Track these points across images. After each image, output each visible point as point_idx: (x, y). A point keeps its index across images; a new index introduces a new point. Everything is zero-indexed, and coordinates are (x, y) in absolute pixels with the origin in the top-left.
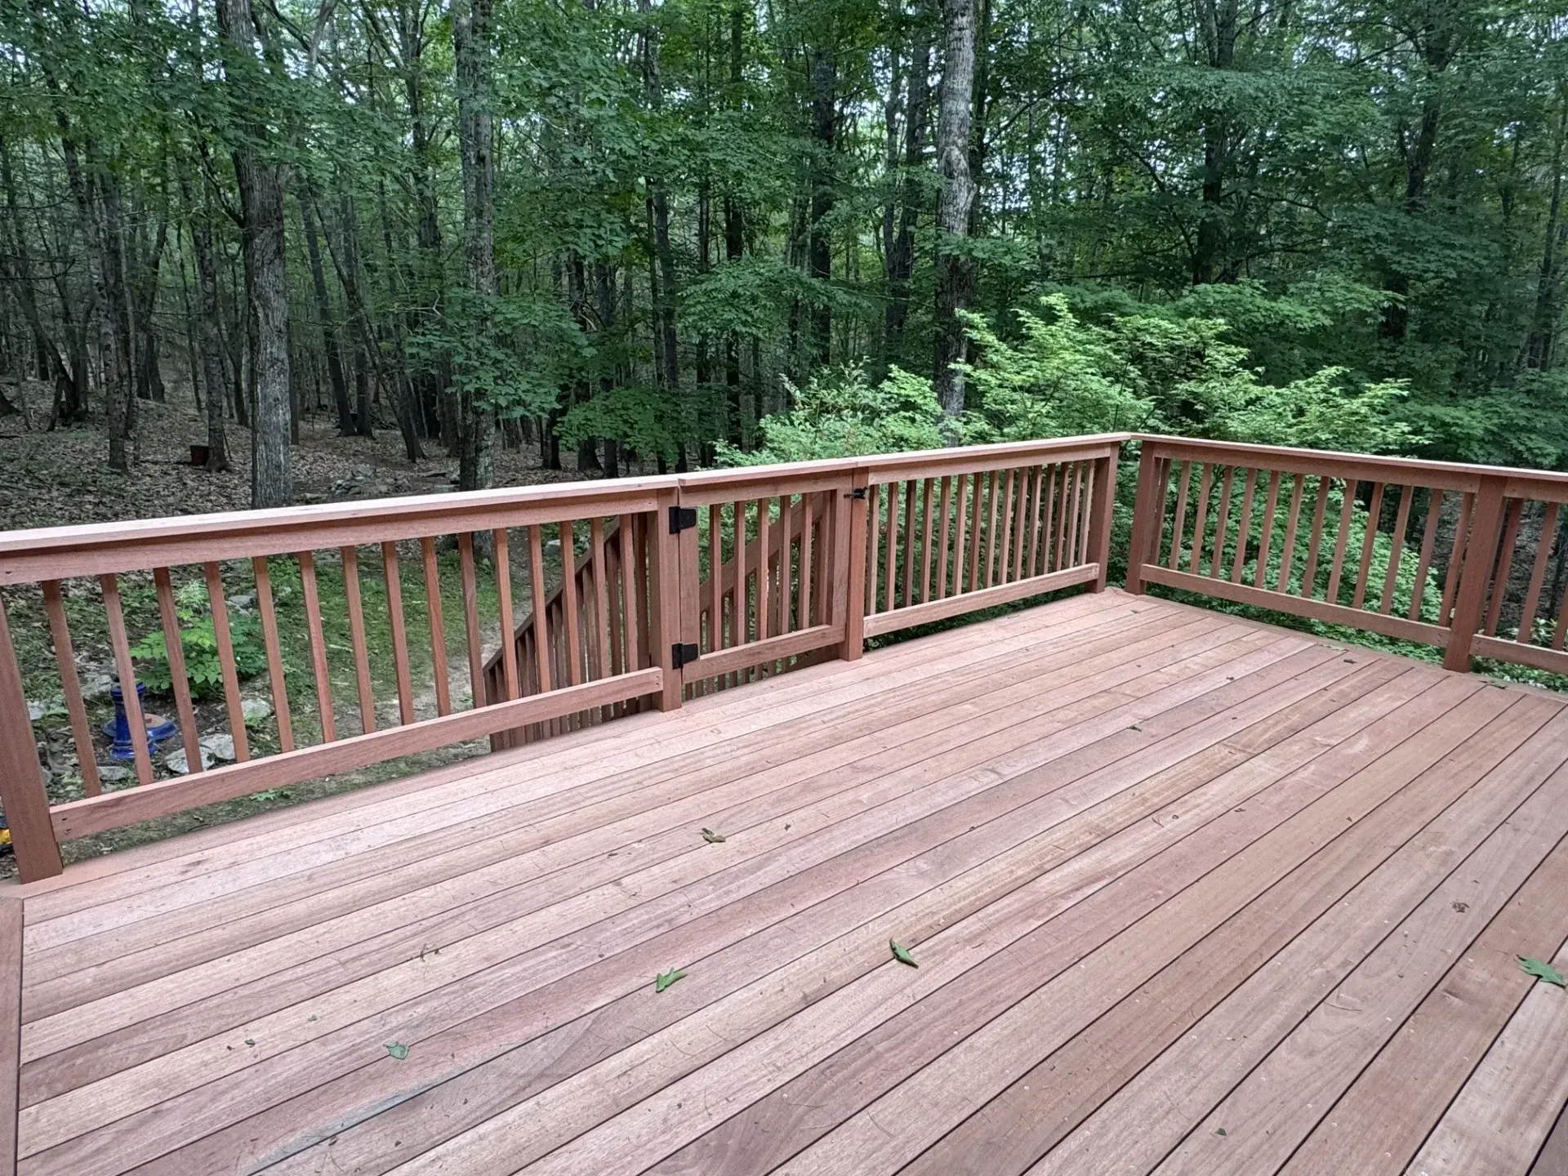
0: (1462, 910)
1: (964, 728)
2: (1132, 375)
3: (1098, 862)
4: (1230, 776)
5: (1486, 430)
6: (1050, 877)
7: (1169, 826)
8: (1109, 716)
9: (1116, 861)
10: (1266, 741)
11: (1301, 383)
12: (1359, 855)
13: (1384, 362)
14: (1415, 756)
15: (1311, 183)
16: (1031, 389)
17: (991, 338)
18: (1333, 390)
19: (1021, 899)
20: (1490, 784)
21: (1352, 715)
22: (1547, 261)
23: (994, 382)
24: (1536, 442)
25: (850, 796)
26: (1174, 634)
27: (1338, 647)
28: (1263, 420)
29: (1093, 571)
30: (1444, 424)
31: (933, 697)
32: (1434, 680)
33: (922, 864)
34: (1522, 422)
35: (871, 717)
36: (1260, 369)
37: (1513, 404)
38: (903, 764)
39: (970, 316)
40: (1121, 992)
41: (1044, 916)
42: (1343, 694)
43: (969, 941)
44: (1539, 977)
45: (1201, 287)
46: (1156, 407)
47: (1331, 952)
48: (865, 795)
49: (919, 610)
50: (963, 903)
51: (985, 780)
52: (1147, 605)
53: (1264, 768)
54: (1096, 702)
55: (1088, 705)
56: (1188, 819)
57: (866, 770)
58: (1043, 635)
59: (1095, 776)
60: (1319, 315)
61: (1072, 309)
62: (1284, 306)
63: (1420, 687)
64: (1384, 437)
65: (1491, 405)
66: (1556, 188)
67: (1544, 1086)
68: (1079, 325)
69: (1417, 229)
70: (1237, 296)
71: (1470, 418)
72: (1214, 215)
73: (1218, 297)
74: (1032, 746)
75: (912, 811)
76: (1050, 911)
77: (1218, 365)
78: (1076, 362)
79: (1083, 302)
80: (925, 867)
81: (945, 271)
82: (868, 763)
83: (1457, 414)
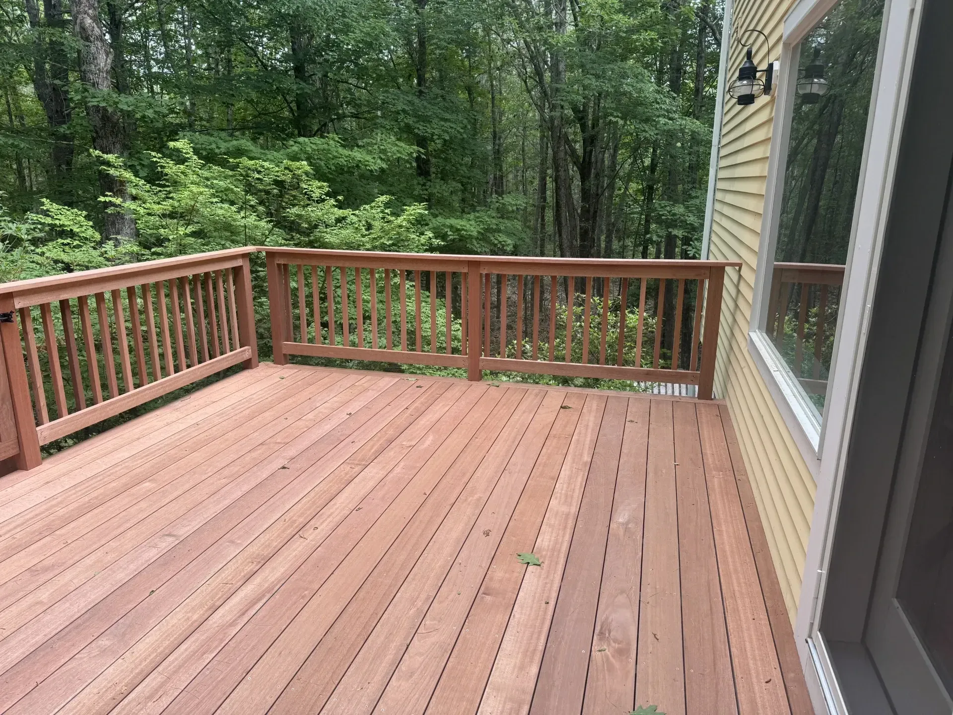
0: (488, 535)
1: (143, 505)
2: (252, 203)
3: (260, 585)
4: (352, 484)
5: (479, 232)
6: (221, 611)
7: (311, 538)
8: (265, 462)
9: (273, 579)
10: (374, 453)
11: (367, 207)
12: (431, 517)
13: (421, 192)
14: (457, 441)
15: (361, 73)
16: (172, 215)
17: (128, 175)
18: (386, 211)
19: (197, 640)
20: (496, 448)
21: (422, 422)
22: (495, 132)
23: (142, 211)
24: (502, 238)
25: (30, 599)
26: (312, 389)
27: (412, 379)
28: (347, 233)
29: (245, 353)
30: (458, 230)
31: (113, 484)
32: (464, 389)
33: (104, 642)
34: (494, 227)
35: (51, 518)
36: (340, 198)
37: (489, 216)
38: (84, 553)
39: (105, 156)
40: (280, 687)
41: (216, 647)
42: (417, 409)
43: (149, 698)
44: (528, 563)
45: (301, 139)
46: (274, 226)
47: (419, 594)
48: (44, 595)
49: (95, 410)
50: (144, 664)
51: (164, 545)
52: (290, 372)
53: (374, 472)
54: (254, 454)
55: (248, 458)
56: (324, 526)
57: (46, 570)
58: (210, 410)
59: (255, 514)
60: (379, 161)
61: (196, 152)
62: (358, 155)
63: (458, 395)
64: (419, 241)
65: (478, 217)
66: (492, 89)
67: (535, 636)
68: (204, 165)
69: (425, 108)
70: (326, 146)
71: (469, 225)
72: (302, 89)
73: (314, 147)
74: (204, 504)
75: (94, 595)
76: (222, 640)
77: (313, 195)
78: (201, 193)
79: (218, 148)
80: (108, 643)
81: (97, 120)
82: (47, 563)
83: (463, 223)
